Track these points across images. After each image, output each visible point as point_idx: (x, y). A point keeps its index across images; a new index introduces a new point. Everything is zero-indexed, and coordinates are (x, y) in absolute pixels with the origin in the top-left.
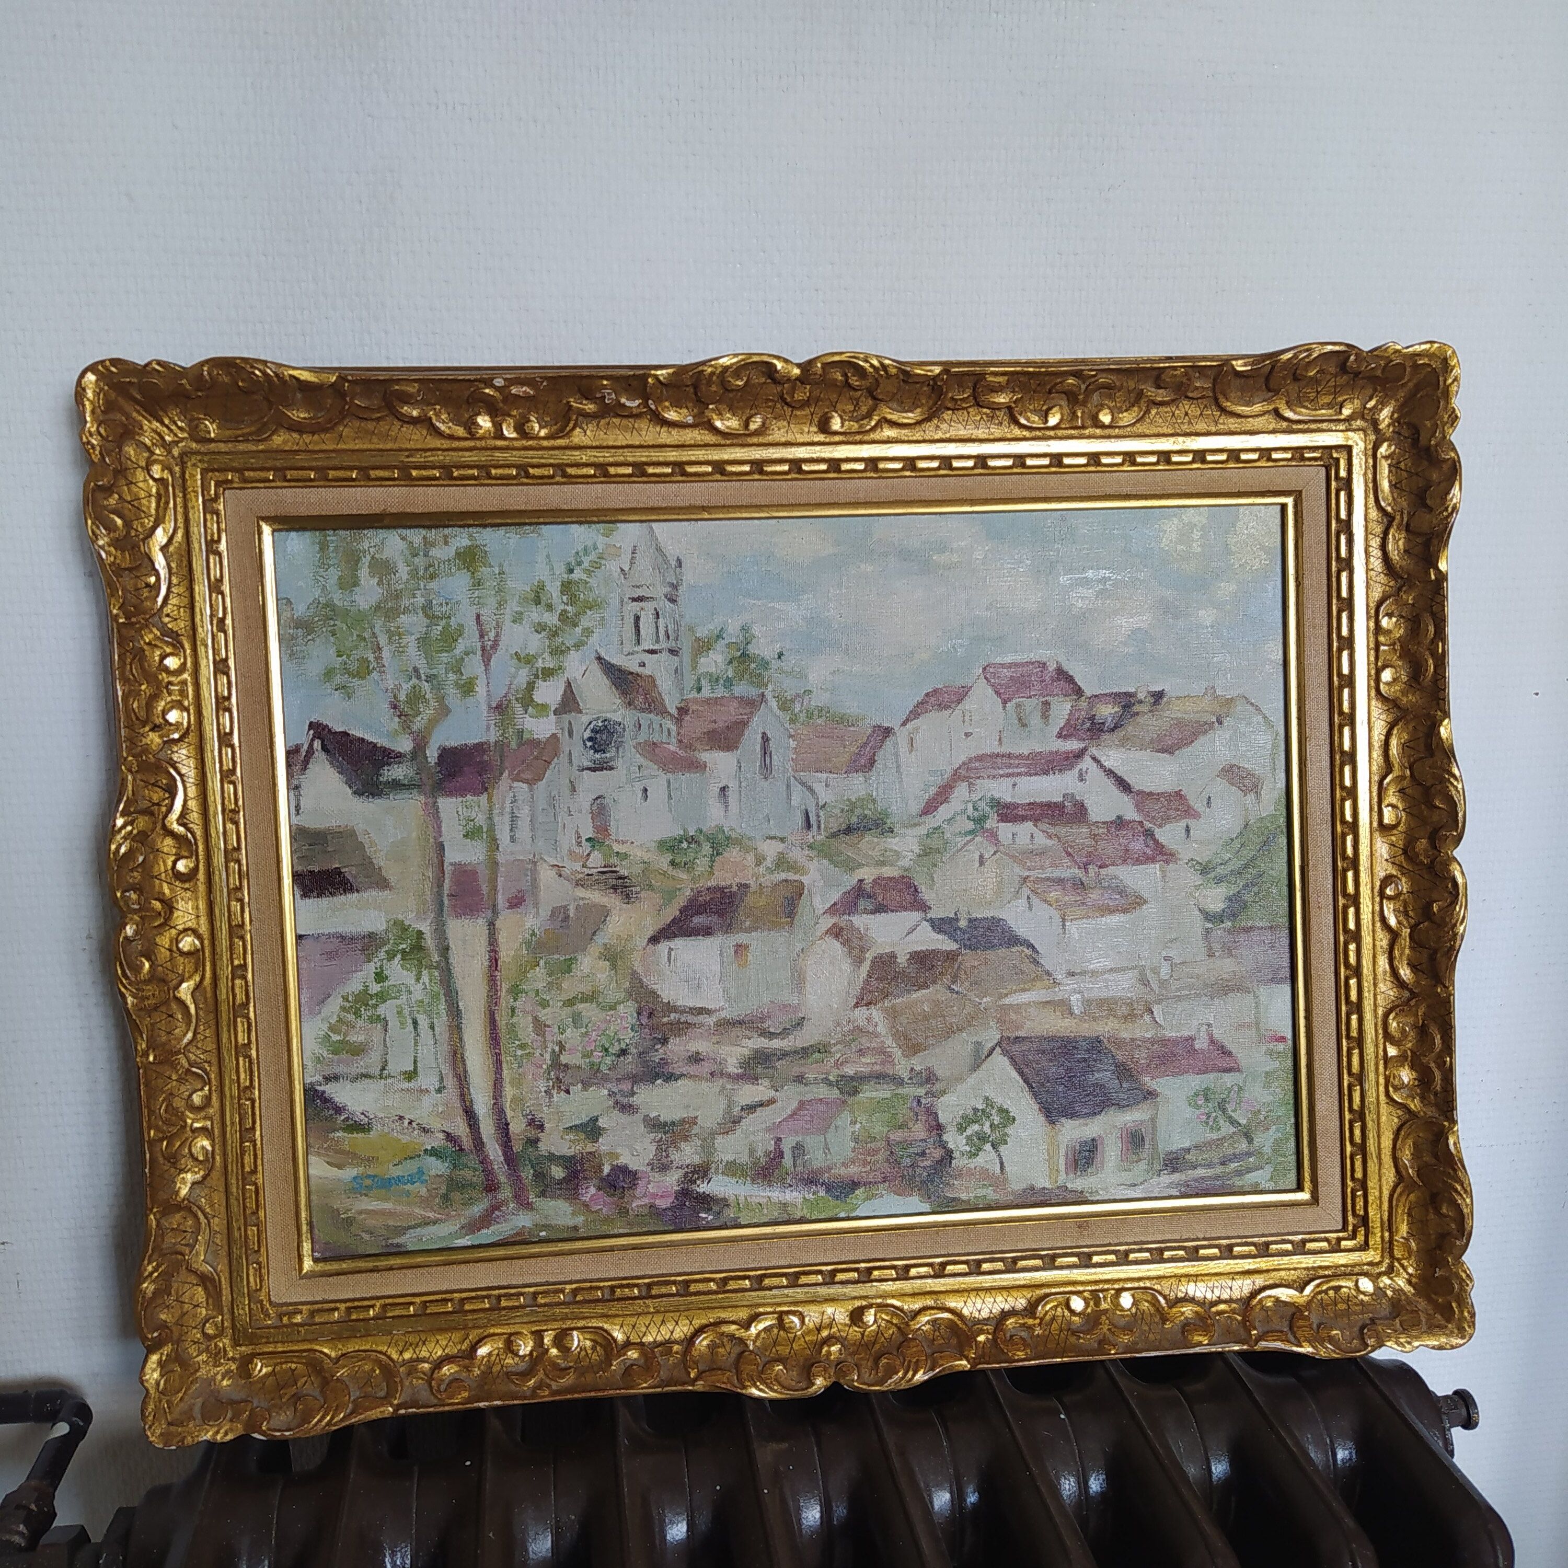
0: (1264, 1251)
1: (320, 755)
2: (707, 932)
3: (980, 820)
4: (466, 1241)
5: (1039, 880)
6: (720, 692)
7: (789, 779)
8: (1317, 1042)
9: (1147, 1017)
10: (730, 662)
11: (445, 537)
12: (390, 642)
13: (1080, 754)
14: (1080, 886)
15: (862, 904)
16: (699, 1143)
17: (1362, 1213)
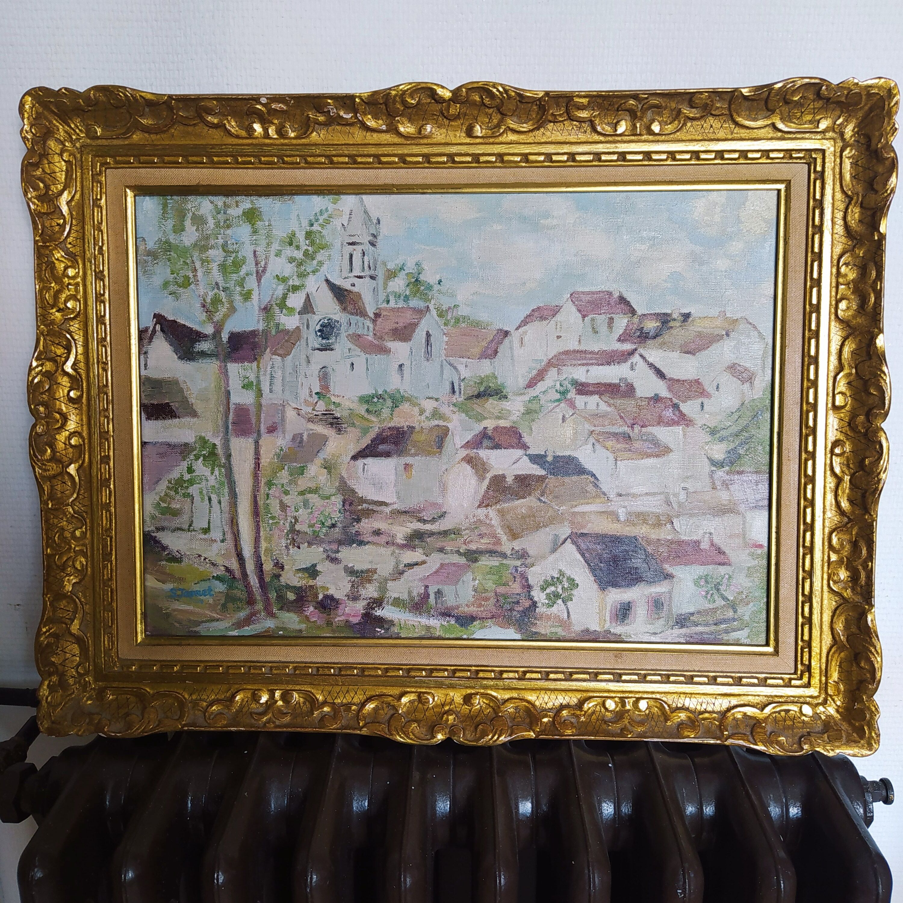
0: (738, 682)
1: (159, 334)
2: (387, 455)
3: (564, 393)
4: (235, 633)
5: (600, 433)
6: (401, 304)
7: (442, 361)
8: (783, 549)
9: (669, 526)
10: (408, 286)
11: (237, 202)
12: (202, 266)
13: (632, 353)
14: (628, 438)
15: (486, 443)
16: (378, 585)
17: (807, 663)
